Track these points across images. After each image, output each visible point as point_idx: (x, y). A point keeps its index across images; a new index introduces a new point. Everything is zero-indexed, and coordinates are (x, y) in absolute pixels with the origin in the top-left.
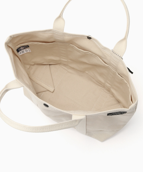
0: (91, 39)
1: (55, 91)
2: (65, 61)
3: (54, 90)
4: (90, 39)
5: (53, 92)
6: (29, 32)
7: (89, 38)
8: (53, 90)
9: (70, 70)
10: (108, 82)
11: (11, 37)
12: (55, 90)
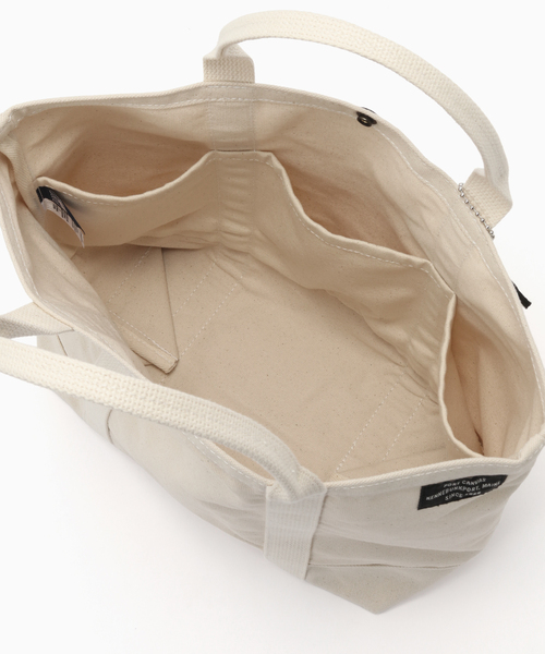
0: (373, 126)
1: (177, 369)
2: (241, 235)
3: (177, 362)
4: (368, 125)
5: (168, 374)
6: (101, 101)
7: (366, 120)
8: (173, 364)
9: (254, 282)
10: (425, 334)
11: (16, 112)
12: (180, 364)
